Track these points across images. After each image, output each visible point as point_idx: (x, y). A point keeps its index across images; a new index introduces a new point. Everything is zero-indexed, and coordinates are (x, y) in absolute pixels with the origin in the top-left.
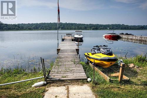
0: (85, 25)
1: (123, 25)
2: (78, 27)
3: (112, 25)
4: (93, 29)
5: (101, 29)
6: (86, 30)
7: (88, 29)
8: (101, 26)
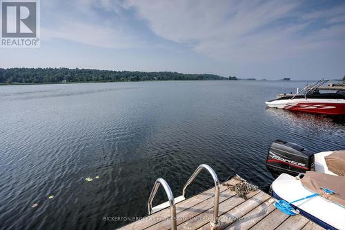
0: (115, 72)
1: (175, 73)
2: (103, 77)
3: (160, 73)
4: (132, 80)
5: (144, 80)
6: (119, 81)
7: (123, 81)
8: (144, 74)
